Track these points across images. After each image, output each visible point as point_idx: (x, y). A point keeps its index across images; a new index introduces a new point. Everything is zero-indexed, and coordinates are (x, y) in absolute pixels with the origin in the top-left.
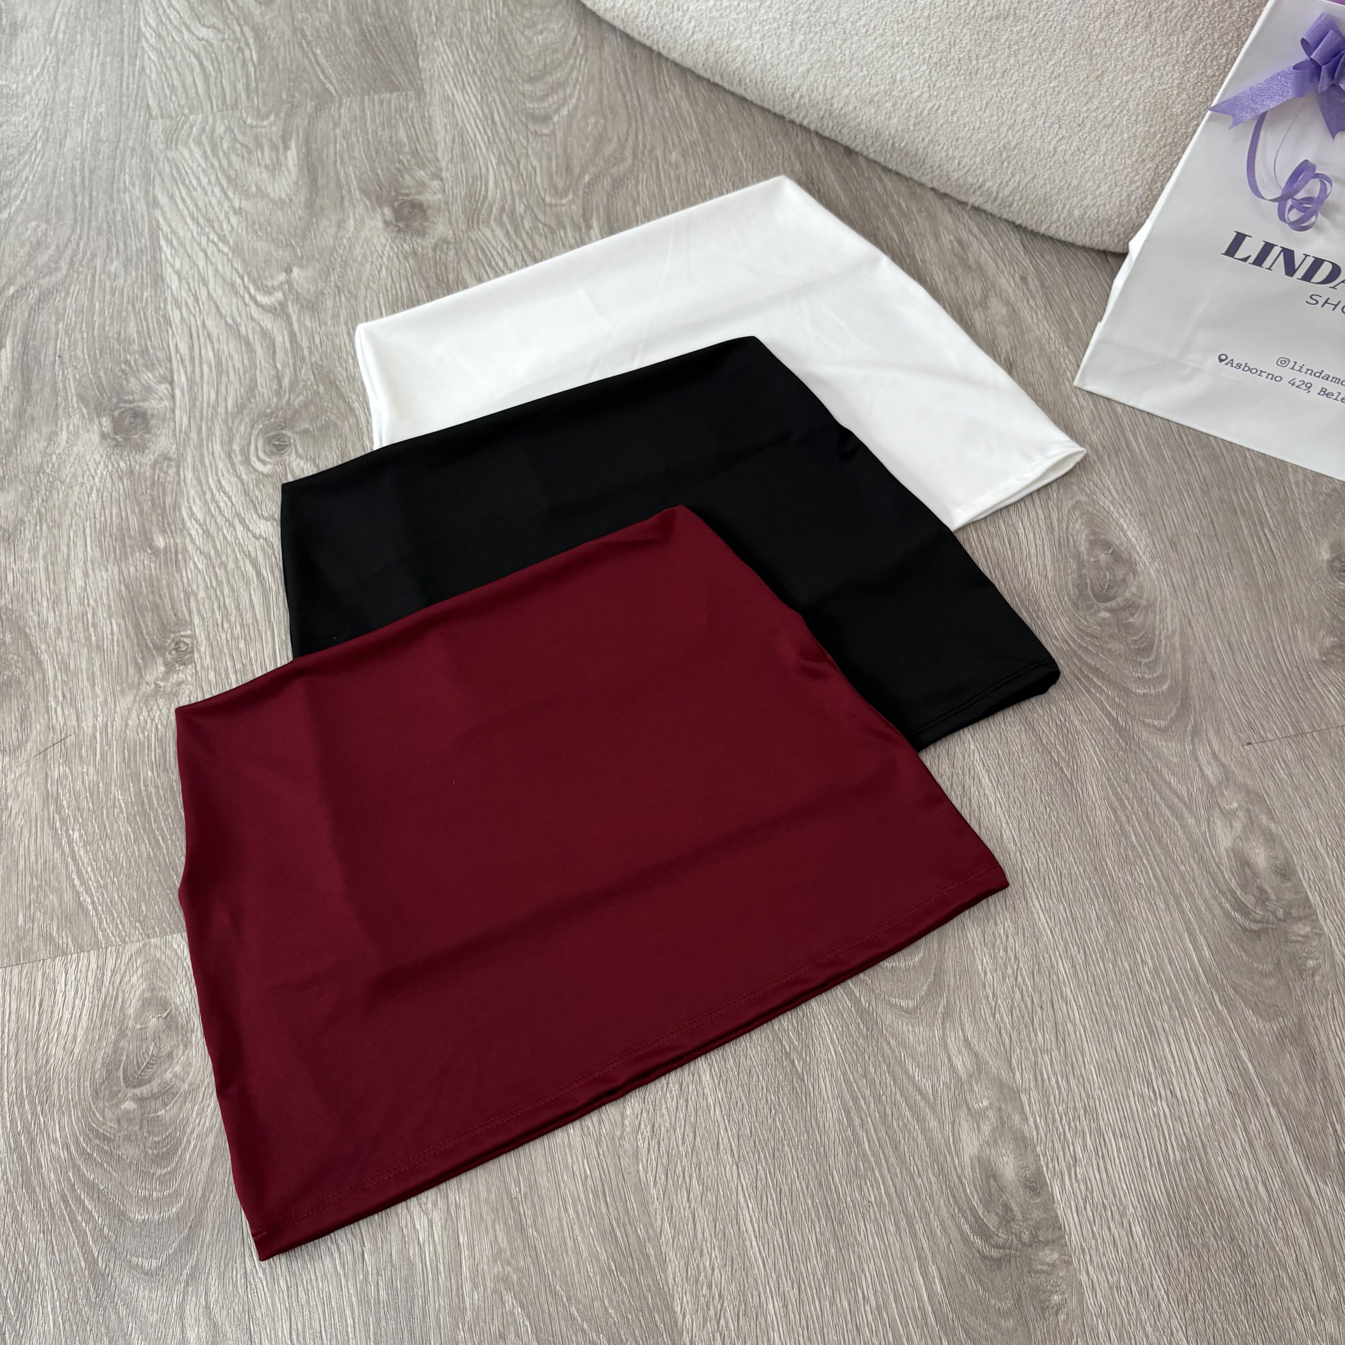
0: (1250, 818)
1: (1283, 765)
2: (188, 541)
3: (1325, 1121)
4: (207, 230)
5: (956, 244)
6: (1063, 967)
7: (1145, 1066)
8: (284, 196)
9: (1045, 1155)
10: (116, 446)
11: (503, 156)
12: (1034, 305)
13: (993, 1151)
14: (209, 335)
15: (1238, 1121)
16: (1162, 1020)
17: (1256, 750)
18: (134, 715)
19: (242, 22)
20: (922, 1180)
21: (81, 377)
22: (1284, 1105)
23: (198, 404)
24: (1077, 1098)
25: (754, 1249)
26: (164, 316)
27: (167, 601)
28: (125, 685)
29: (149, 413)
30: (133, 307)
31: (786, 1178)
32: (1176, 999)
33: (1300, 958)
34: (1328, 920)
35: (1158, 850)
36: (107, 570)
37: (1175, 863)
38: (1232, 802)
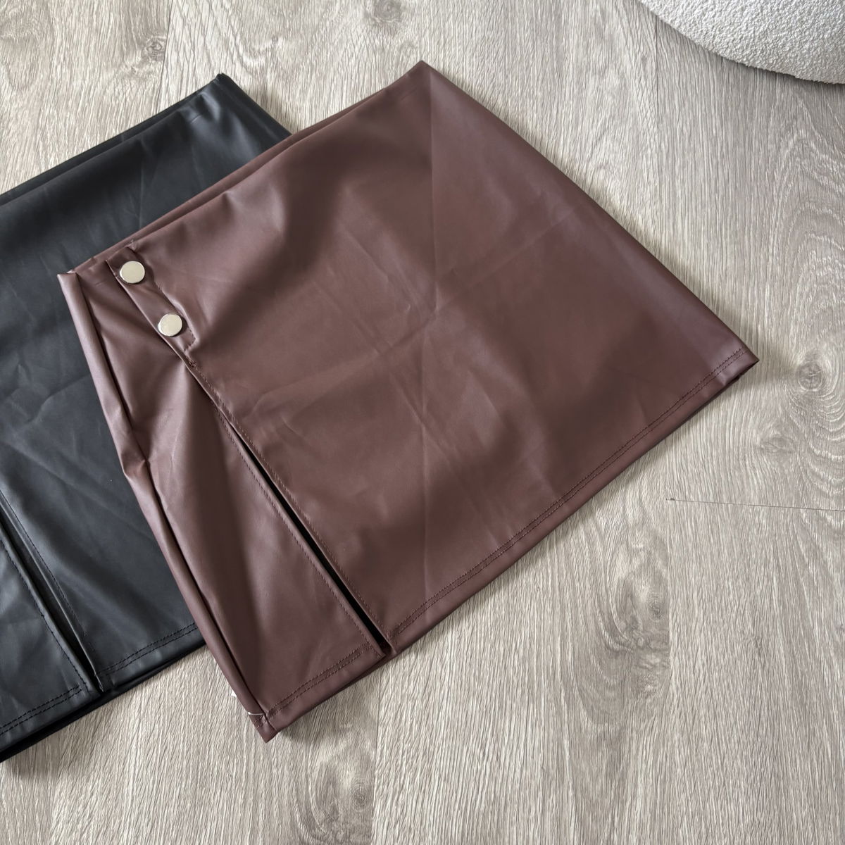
0: (649, 559)
1: (693, 524)
3: (608, 811)
5: (599, 14)
7: (485, 732)
9: (379, 778)
12: (643, 84)
13: (340, 764)
15: (540, 794)
16: (513, 700)
17: (676, 506)
20: (278, 771)
22: (581, 791)
24: (422, 741)
25: (129, 787)
31: (174, 740)
32: (530, 687)
33: (642, 681)
34: (677, 658)
35: (563, 565)
37: (573, 579)
38: (640, 542)
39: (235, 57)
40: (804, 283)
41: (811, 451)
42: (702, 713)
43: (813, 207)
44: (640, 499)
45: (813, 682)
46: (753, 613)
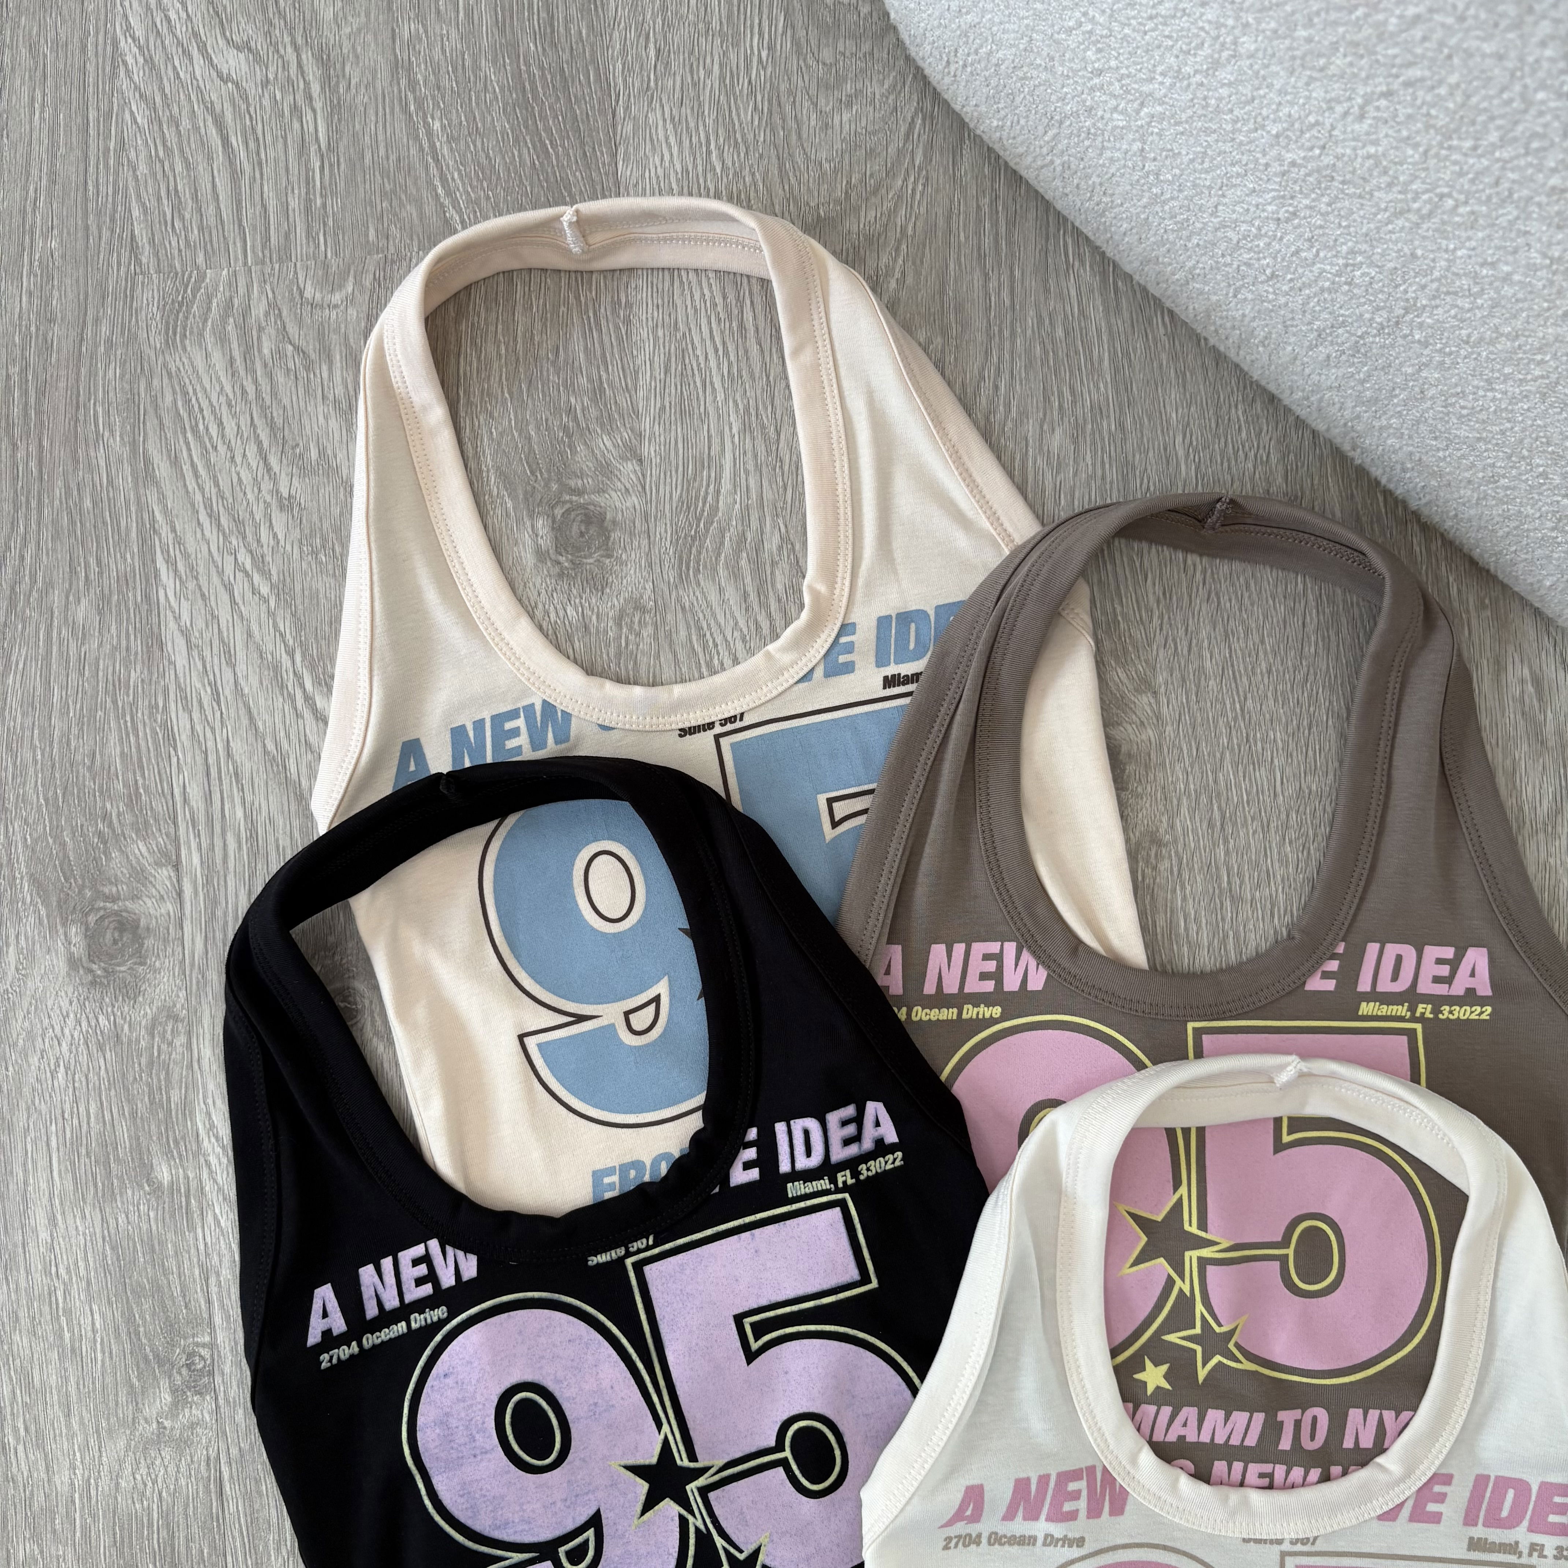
2: (205, 1175)
4: (234, 542)
10: (93, 983)
11: (753, 413)
14: (236, 774)
18: (128, 1471)
19: (300, 41)
21: (35, 841)
23: (219, 913)
26: (164, 725)
27: (174, 1278)
28: (113, 1420)
29: (143, 923)
30: (115, 702)
36: (84, 1217)
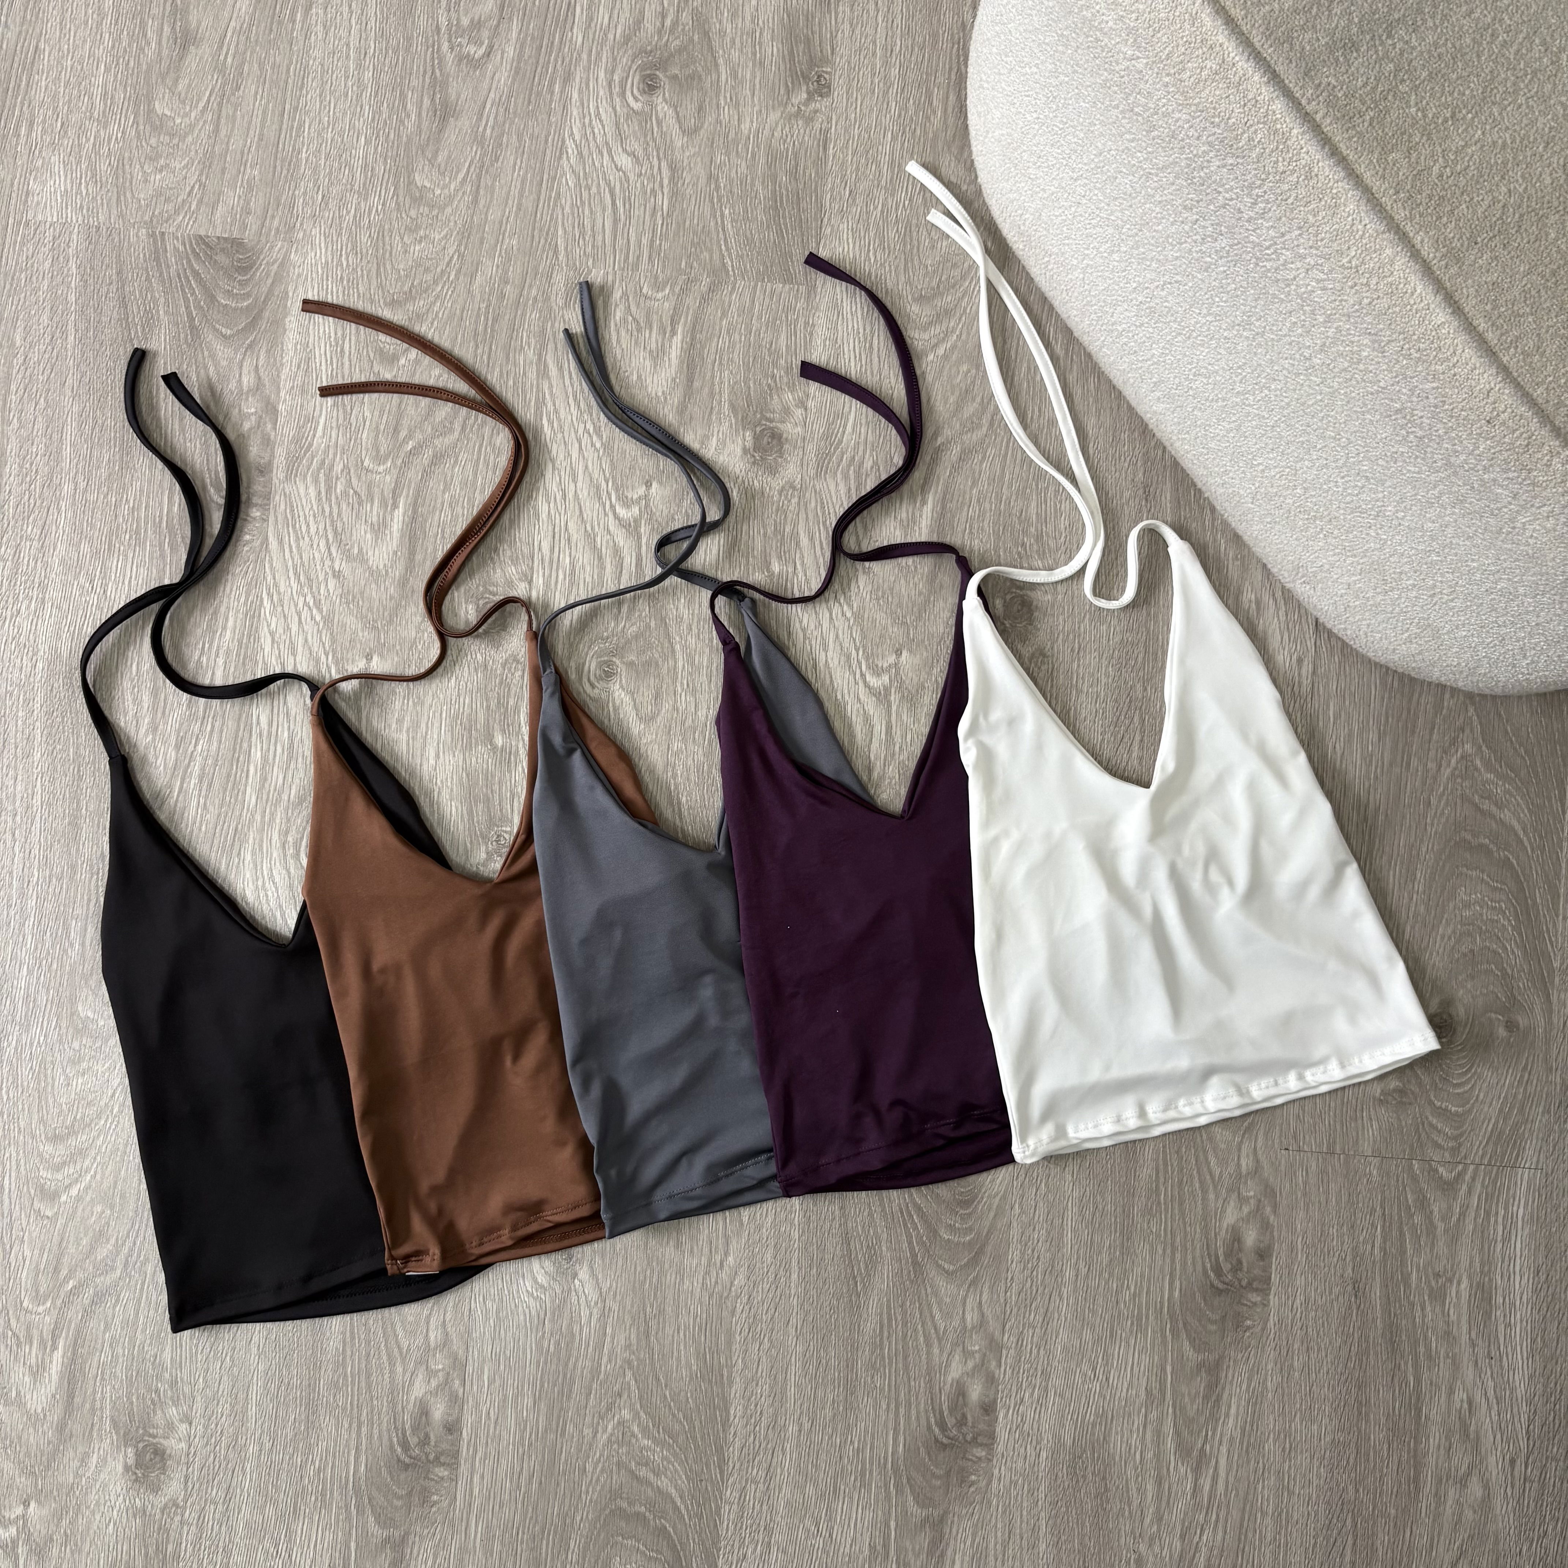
0: (1258, 1206)
1: (1304, 1173)
3: (1203, 1426)
5: (1253, 606)
6: (1069, 1274)
7: (1097, 1357)
8: (660, 394)
9: (1003, 1392)
13: (969, 1379)
15: (1143, 1410)
16: (1123, 1330)
17: (1289, 1155)
20: (915, 1383)
22: (1180, 1409)
24: (1040, 1363)
31: (827, 1355)
32: (1139, 1319)
33: (1242, 1317)
34: (1277, 1297)
35: (1177, 1211)
37: (1185, 1224)
38: (1251, 1190)
39: (858, 676)
40: (1448, 923)
41: (1431, 1103)
42: (1296, 1346)
43: (1469, 837)
44: (1255, 1148)
45: (1404, 1322)
46: (1354, 1258)
